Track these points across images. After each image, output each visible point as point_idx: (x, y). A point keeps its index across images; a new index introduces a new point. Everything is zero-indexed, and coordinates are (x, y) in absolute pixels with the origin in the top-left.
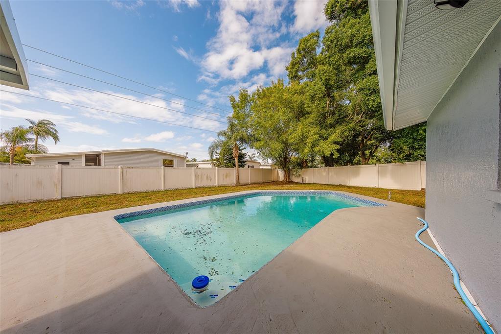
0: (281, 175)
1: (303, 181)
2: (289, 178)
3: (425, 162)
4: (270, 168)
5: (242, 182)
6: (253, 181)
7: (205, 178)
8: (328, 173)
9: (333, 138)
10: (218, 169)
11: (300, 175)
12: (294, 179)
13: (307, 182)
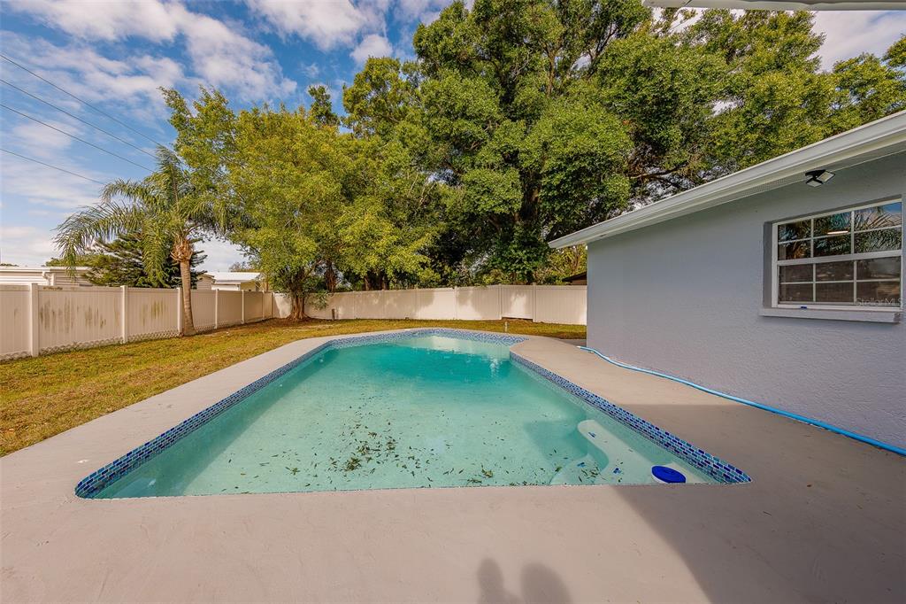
0: (283, 305)
1: (334, 316)
2: (303, 312)
3: (586, 287)
4: (237, 289)
5: (199, 324)
6: (224, 322)
7: (79, 319)
8: (382, 301)
9: (420, 244)
10: (128, 293)
11: (325, 305)
12: (313, 312)
13: (340, 318)
